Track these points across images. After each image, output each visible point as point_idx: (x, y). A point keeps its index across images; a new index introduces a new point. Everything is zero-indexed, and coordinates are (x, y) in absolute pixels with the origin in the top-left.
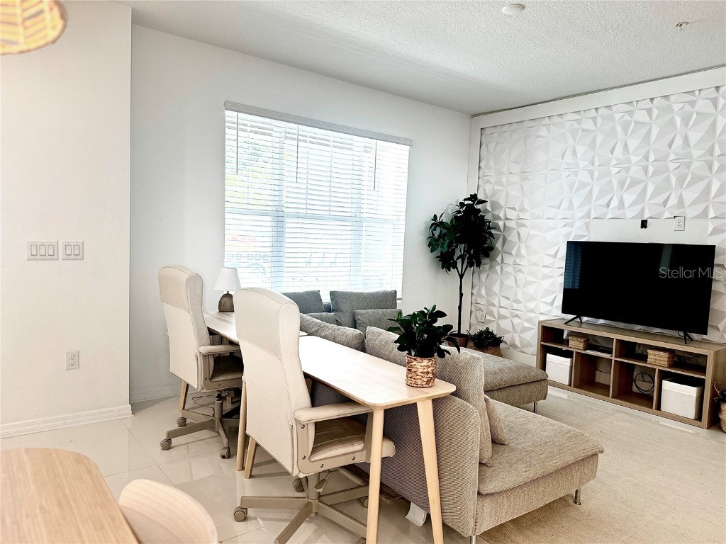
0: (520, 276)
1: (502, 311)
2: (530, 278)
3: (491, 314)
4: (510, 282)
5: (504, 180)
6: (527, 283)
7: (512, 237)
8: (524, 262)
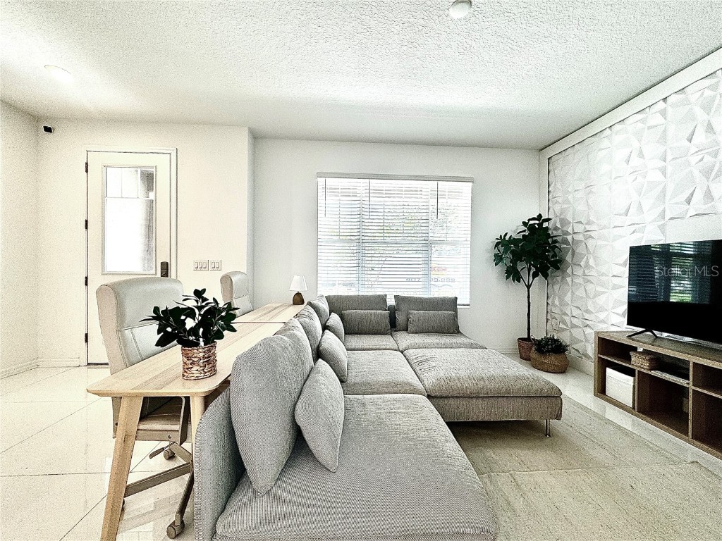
0: (590, 287)
1: (575, 321)
2: (599, 289)
3: (564, 322)
4: (580, 292)
5: (570, 197)
6: (597, 294)
7: (580, 250)
8: (593, 273)
